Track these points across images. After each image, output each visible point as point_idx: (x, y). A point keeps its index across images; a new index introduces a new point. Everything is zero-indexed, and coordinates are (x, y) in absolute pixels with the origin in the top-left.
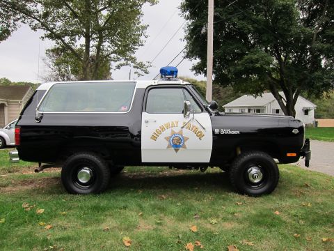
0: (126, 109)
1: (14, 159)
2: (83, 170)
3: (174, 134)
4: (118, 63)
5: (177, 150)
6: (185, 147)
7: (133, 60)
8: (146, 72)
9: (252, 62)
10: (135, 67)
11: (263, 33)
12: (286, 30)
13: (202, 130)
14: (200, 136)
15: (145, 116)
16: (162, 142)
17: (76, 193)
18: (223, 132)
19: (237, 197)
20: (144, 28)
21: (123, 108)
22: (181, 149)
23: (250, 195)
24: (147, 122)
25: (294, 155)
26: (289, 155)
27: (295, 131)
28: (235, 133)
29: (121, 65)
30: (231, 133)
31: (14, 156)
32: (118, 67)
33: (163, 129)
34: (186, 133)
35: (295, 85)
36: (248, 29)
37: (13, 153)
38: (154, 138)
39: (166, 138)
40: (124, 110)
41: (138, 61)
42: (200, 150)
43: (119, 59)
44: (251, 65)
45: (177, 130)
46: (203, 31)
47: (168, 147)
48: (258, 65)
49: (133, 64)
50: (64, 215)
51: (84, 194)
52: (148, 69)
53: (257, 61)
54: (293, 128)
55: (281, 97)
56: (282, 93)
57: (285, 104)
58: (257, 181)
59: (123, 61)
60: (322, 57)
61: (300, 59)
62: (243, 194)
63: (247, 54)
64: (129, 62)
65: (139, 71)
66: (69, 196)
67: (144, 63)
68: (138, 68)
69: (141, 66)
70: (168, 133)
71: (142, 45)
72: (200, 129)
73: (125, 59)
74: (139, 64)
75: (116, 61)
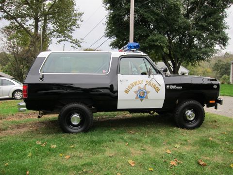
0: (106, 71)
1: (21, 109)
2: (74, 116)
3: (140, 89)
4: (59, 39)
5: (141, 100)
6: (147, 98)
7: (70, 37)
8: (79, 46)
9: (153, 41)
10: (71, 42)
11: (160, 22)
12: (175, 21)
13: (159, 87)
14: (157, 90)
15: (120, 77)
16: (132, 95)
17: (70, 132)
18: (172, 87)
19: (180, 130)
20: (81, 14)
21: (104, 71)
22: (144, 99)
23: (188, 128)
24: (121, 81)
25: (214, 102)
26: (211, 102)
27: (215, 87)
28: (179, 88)
29: (62, 41)
30: (177, 88)
31: (22, 106)
32: (59, 42)
33: (132, 85)
34: (148, 88)
35: (179, 57)
36: (151, 19)
37: (21, 104)
38: (127, 92)
39: (135, 92)
40: (105, 73)
41: (74, 38)
42: (157, 99)
43: (60, 37)
44: (153, 43)
45: (142, 86)
46: (126, 18)
47: (136, 98)
48: (157, 43)
49: (70, 40)
50: (72, 148)
51: (76, 133)
52: (80, 44)
53: (157, 40)
54: (213, 85)
55: (170, 65)
56: (170, 62)
57: (172, 69)
58: (192, 119)
59: (62, 38)
60: (195, 39)
61: (181, 40)
62: (183, 128)
63: (150, 36)
64: (67, 39)
65: (74, 45)
66: (66, 135)
67: (79, 39)
68: (73, 43)
69: (75, 42)
70: (136, 88)
71: (78, 27)
72: (157, 85)
73: (64, 37)
74: (74, 40)
75: (57, 37)
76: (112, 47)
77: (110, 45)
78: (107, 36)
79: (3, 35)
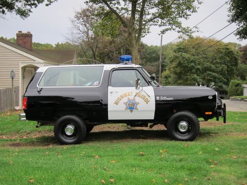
4: (163, 28)
7: (179, 25)
10: (179, 32)
29: (167, 30)
32: (163, 32)
43: (164, 24)
49: (177, 29)
52: (192, 34)
59: (168, 26)
64: (174, 27)
65: (184, 35)
68: (183, 33)
69: (186, 31)
71: (195, 11)
73: (170, 24)
74: (184, 29)
75: (160, 26)
76: (238, 36)
77: (236, 34)
78: (233, 21)
79: (78, 21)
